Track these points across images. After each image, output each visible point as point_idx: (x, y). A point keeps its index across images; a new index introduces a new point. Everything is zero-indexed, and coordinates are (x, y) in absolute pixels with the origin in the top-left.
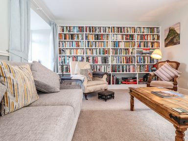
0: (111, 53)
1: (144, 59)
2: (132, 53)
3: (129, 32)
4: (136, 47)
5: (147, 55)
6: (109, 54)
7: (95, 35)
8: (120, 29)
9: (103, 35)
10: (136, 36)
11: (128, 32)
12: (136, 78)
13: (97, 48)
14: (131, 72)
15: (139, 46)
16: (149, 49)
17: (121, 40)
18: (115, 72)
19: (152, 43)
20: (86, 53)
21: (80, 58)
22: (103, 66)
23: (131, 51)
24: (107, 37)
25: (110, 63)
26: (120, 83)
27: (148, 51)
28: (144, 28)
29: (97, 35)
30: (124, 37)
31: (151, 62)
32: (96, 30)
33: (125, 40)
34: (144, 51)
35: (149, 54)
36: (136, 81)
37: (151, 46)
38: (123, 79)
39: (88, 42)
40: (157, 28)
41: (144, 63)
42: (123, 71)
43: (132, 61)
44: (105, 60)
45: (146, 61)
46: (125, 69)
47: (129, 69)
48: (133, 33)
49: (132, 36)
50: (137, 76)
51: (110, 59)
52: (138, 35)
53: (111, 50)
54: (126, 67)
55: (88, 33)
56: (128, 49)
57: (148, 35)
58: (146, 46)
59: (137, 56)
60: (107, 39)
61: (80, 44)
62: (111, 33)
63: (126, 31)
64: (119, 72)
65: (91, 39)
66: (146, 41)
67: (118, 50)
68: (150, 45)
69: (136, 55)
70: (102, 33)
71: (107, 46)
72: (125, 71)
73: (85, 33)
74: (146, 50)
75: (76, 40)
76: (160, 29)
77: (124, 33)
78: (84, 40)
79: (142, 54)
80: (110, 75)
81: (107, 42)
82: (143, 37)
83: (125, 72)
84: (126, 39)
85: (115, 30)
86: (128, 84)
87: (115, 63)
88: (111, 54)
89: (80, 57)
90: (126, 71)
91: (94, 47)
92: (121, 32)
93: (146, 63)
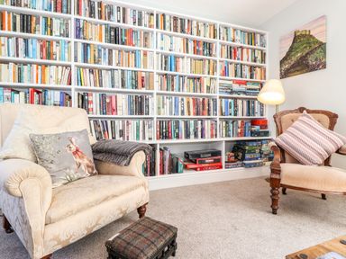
0: (156, 86)
1: (236, 106)
2: (208, 88)
3: (202, 33)
4: (218, 75)
5: (242, 96)
6: (151, 87)
7: (109, 29)
8: (180, 24)
9: (132, 31)
10: (219, 47)
11: (198, 33)
12: (219, 153)
13: (114, 66)
14: (208, 139)
15: (225, 73)
16: (245, 83)
17: (182, 54)
18: (167, 137)
19: (252, 68)
20: (80, 81)
21: (55, 96)
22: (134, 123)
23: (206, 82)
24: (146, 39)
25: (153, 113)
26: (180, 168)
27: (243, 88)
28: (235, 30)
29: (116, 30)
30: (191, 45)
31: (249, 114)
32: (111, 13)
33: (191, 54)
34: (236, 87)
35: (245, 93)
36: (219, 161)
37: (248, 75)
38: (187, 155)
39: (86, 46)
40: (262, 35)
41: (235, 115)
42: (188, 136)
43: (209, 110)
44: (139, 105)
45: (240, 112)
46: (192, 129)
47: (202, 130)
48: (212, 39)
49: (208, 47)
50: (223, 148)
51: (153, 102)
52: (223, 45)
53: (156, 78)
54: (196, 124)
55: (84, 17)
56: (199, 79)
57: (242, 48)
58: (239, 74)
59: (220, 97)
60: (145, 46)
61: (55, 49)
62: (155, 30)
63: (195, 31)
64: (178, 137)
65: (97, 38)
66: (240, 62)
67: (176, 79)
68: (246, 71)
69: (218, 95)
70: (130, 24)
71: (145, 66)
72: (192, 136)
73: (73, 16)
74: (240, 83)
75: (40, 35)
76: (267, 38)
77: (189, 36)
78: (72, 38)
79: (232, 92)
80: (154, 150)
81: (145, 54)
82: (232, 52)
83: (192, 139)
84: (196, 52)
85: (167, 24)
86: (202, 169)
87: (166, 114)
88: (156, 89)
89: (58, 93)
90: (196, 136)
91: (104, 64)
92: (183, 31)
93: (240, 116)
